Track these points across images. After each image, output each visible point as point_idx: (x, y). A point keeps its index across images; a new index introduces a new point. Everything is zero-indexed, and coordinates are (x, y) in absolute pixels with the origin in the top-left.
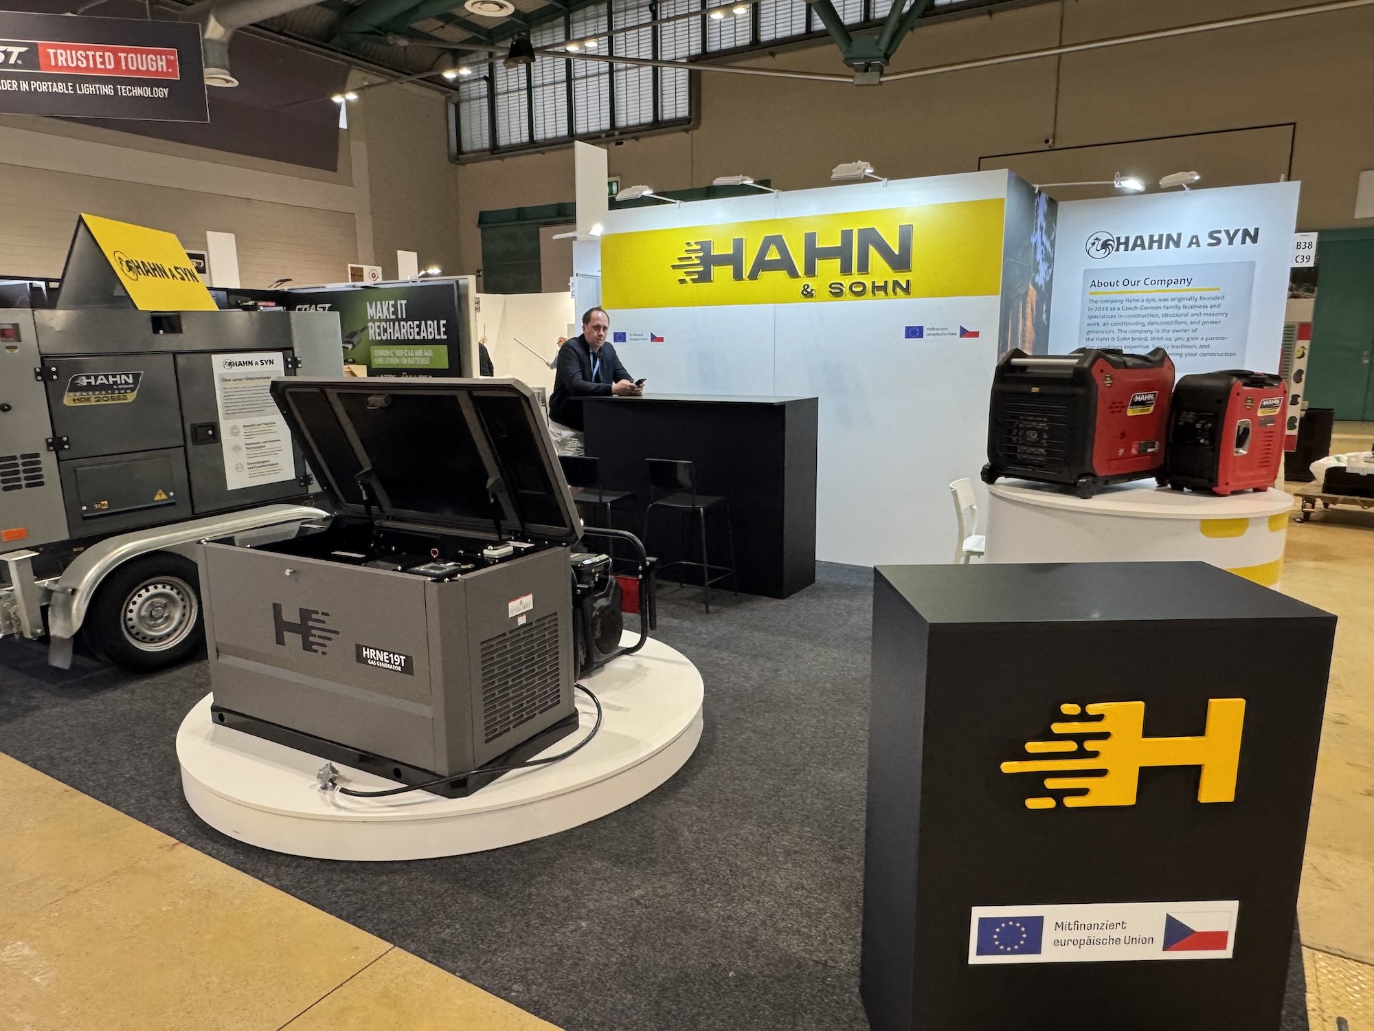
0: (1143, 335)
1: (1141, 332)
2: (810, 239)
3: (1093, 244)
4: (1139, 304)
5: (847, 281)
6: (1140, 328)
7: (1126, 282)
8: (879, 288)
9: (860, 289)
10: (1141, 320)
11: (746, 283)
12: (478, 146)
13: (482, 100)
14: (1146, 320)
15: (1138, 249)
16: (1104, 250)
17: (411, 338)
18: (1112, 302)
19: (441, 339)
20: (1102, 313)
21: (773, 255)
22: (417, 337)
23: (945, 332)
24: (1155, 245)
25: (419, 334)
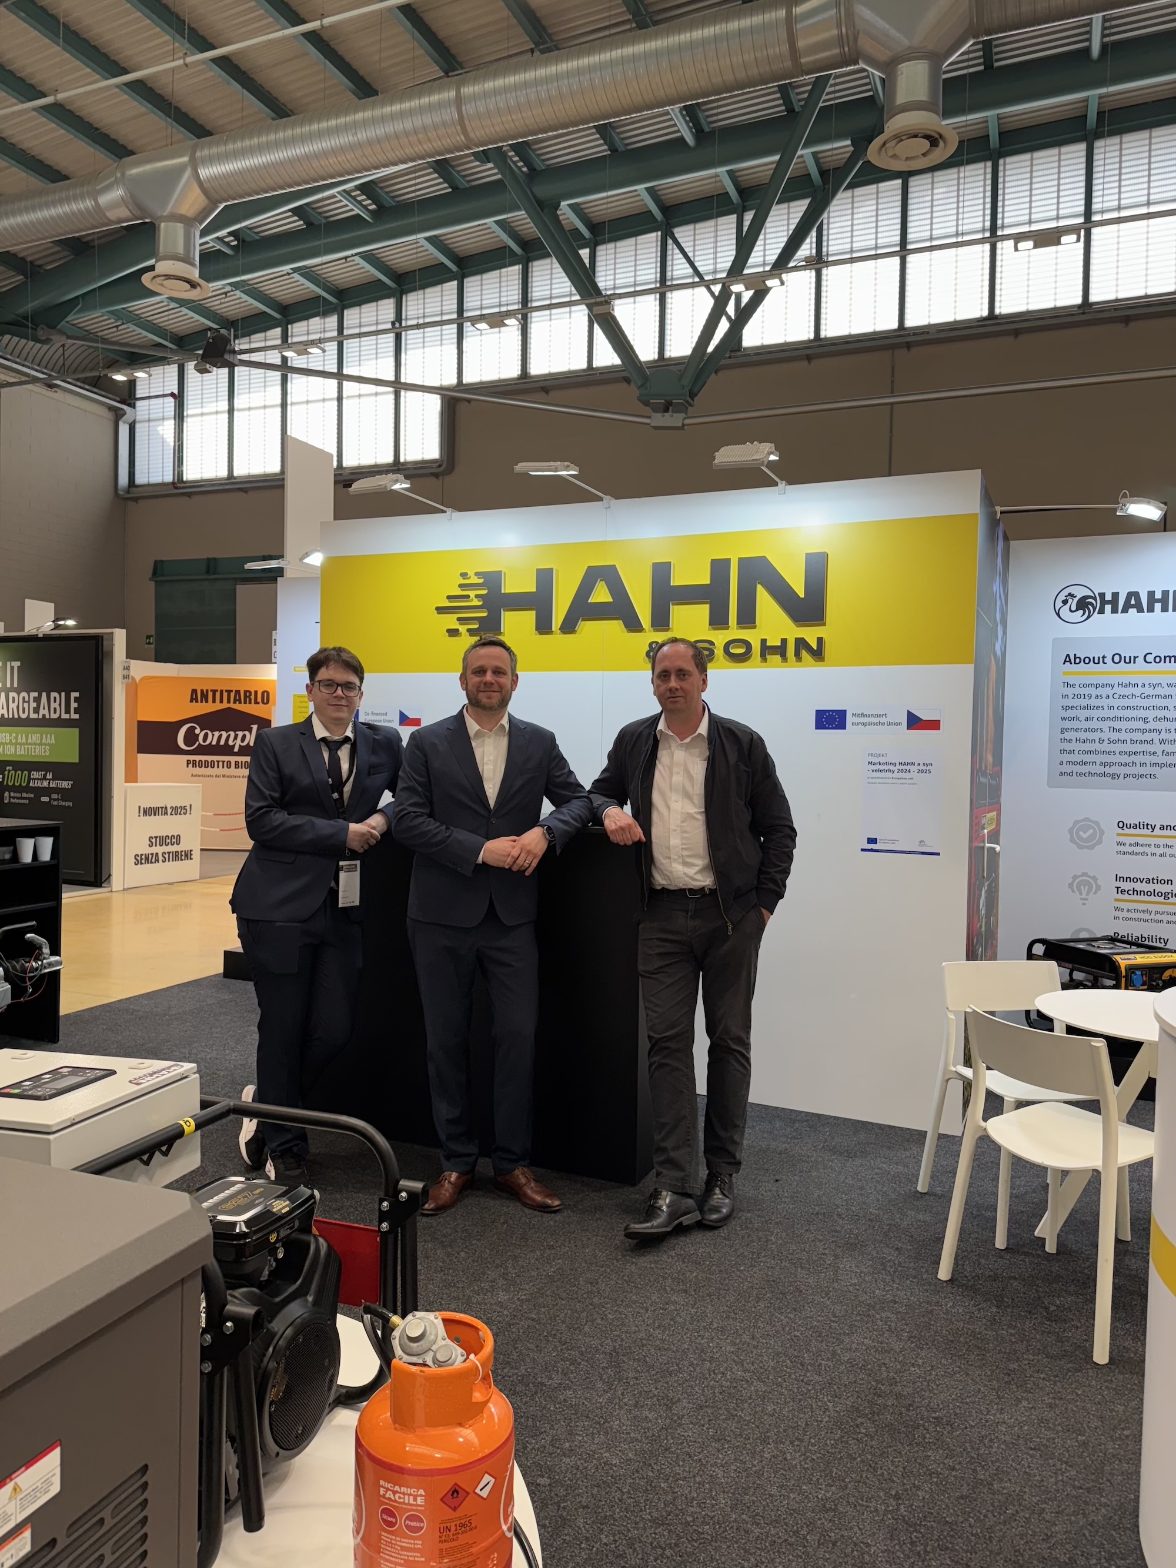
0: (1148, 736)
1: (1144, 731)
2: (661, 572)
3: (1065, 602)
4: (1137, 691)
5: (720, 638)
6: (1141, 725)
7: (1119, 658)
8: (774, 650)
9: (741, 651)
10: (1142, 714)
11: (557, 639)
12: (156, 479)
13: (166, 423)
14: (1151, 714)
15: (1133, 611)
16: (1081, 612)
17: (24, 716)
18: (1096, 686)
19: (70, 719)
20: (1084, 702)
21: (601, 595)
22: (33, 716)
23: (883, 720)
24: (1158, 606)
25: (36, 710)
